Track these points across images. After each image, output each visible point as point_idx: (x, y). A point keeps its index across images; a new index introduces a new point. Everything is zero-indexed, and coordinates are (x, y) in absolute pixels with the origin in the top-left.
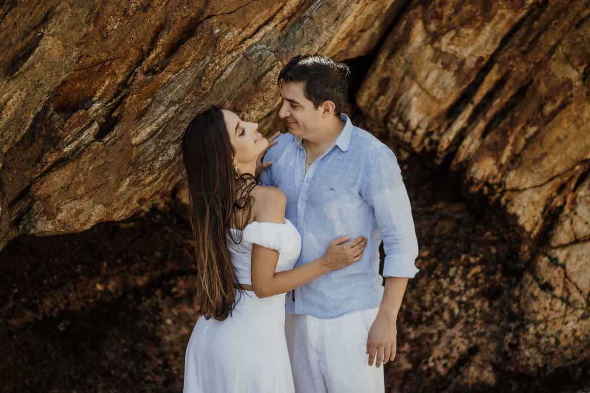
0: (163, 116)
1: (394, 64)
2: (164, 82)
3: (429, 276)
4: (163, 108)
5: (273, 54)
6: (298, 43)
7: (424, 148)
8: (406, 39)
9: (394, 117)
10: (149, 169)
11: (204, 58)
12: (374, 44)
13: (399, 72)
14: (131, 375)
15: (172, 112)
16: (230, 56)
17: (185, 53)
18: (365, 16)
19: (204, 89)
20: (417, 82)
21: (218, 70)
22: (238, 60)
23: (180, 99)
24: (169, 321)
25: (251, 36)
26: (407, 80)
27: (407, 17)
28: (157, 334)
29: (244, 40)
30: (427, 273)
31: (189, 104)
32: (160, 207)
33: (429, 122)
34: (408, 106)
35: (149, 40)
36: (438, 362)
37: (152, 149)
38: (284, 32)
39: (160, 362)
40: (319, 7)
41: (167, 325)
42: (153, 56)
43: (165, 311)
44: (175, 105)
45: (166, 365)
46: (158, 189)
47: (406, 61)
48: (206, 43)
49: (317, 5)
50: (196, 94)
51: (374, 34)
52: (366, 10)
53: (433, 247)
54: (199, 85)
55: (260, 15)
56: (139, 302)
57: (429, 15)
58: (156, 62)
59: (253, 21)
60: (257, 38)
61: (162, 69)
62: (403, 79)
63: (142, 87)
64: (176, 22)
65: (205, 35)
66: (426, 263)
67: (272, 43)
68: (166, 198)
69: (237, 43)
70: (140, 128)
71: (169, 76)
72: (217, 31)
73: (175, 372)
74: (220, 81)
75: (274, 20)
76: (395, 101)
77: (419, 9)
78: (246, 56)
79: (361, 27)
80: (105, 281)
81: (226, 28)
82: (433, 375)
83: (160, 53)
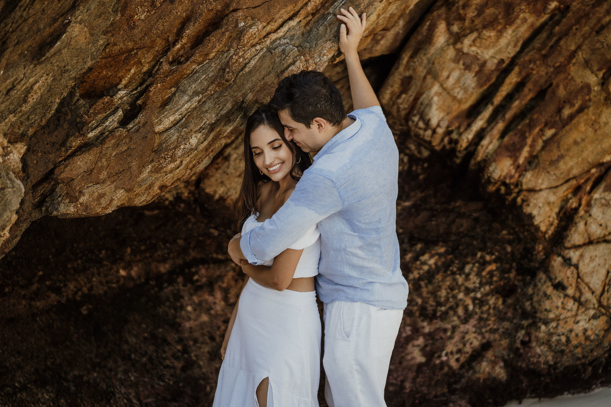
0: (186, 105)
1: (417, 63)
2: (188, 72)
3: (445, 272)
4: (186, 98)
5: (296, 49)
6: (321, 38)
7: (444, 146)
8: (429, 39)
9: (415, 115)
10: (171, 157)
11: (229, 50)
12: (398, 44)
13: (421, 71)
14: (151, 360)
15: (195, 102)
16: (253, 49)
17: (210, 45)
18: (388, 15)
19: (227, 81)
20: (438, 82)
21: (241, 62)
22: (261, 53)
23: (203, 90)
24: (189, 308)
25: (276, 31)
26: (429, 79)
27: (431, 18)
28: (178, 320)
29: (269, 34)
30: (443, 269)
31: (212, 95)
32: (184, 196)
33: (449, 121)
34: (429, 105)
35: (175, 31)
36: (451, 357)
37: (175, 137)
38: (308, 28)
39: (179, 347)
40: (343, 5)
41: (187, 312)
42: (178, 46)
43: (186, 298)
44: (198, 96)
45: (186, 350)
47: (429, 60)
48: (231, 36)
49: (341, 3)
50: (219, 85)
51: (398, 34)
52: (389, 9)
53: (450, 244)
54: (223, 76)
55: (284, 10)
56: (161, 289)
57: (452, 16)
58: (181, 53)
59: (277, 16)
60: (281, 32)
61: (187, 59)
62: (425, 78)
63: (167, 76)
64: (202, 14)
65: (230, 28)
66: (443, 260)
67: (295, 38)
68: (190, 188)
69: (261, 37)
70: (164, 117)
71: (193, 67)
72: (242, 24)
73: (194, 358)
74: (243, 73)
75: (298, 16)
76: (416, 99)
77: (443, 11)
78: (269, 50)
79: (384, 26)
80: (128, 267)
81: (250, 22)
82: (446, 369)
83: (186, 44)
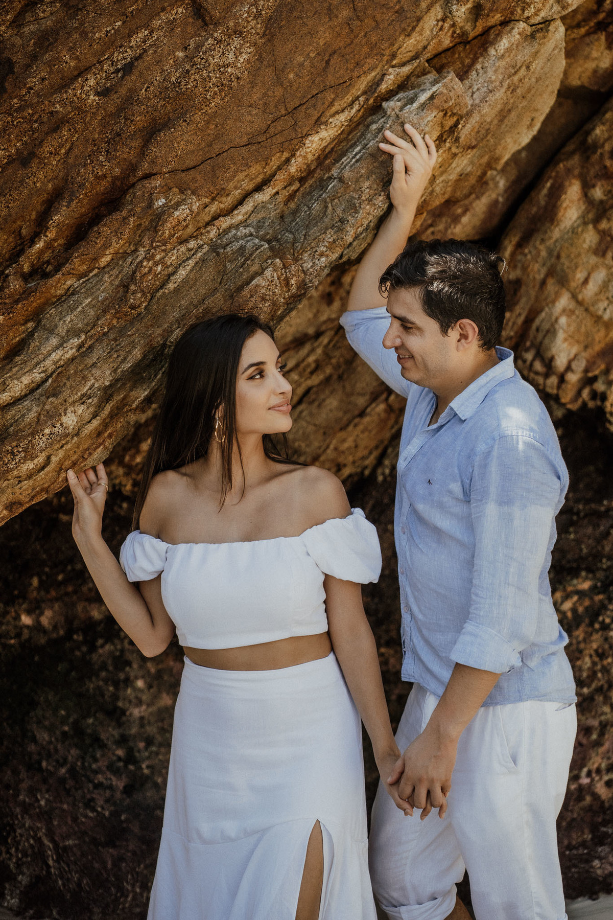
0: (54, 355)
1: (529, 257)
2: (59, 292)
3: (591, 624)
4: (54, 341)
5: (267, 246)
6: (316, 225)
7: (584, 404)
8: (550, 214)
9: (527, 350)
10: (25, 450)
11: (136, 250)
12: (495, 221)
13: (537, 271)
14: (72, 771)
15: (72, 348)
16: (183, 249)
17: (100, 242)
18: (453, 177)
19: (133, 307)
20: (568, 290)
21: (160, 273)
22: (199, 255)
23: (87, 325)
24: (140, 684)
25: (229, 212)
26: (551, 286)
27: (554, 174)
28: (120, 704)
29: (215, 218)
30: (587, 621)
31: (105, 334)
33: (588, 361)
34: (551, 332)
35: (33, 217)
36: (597, 778)
37: (32, 415)
38: (292, 205)
39: (120, 752)
40: (357, 161)
41: (135, 689)
42: (40, 245)
43: (135, 666)
44: (79, 336)
45: (130, 758)
46: (46, 485)
47: (550, 252)
48: (140, 225)
49: (353, 158)
50: (117, 315)
51: (496, 202)
52: (454, 165)
53: (600, 575)
54: (123, 299)
55: (244, 174)
56: (93, 648)
57: (592, 173)
58: (46, 256)
59: (231, 185)
60: (239, 215)
61: (57, 269)
62: (543, 283)
63: (17, 302)
64: (84, 184)
65: (138, 210)
66: (587, 603)
67: (267, 224)
69: (201, 225)
70: (10, 377)
71: (69, 283)
72: (161, 202)
73: (146, 771)
74: (164, 293)
75: (272, 183)
76: (529, 321)
77: (576, 160)
78: (214, 248)
79: (447, 196)
80: (35, 609)
81: (177, 198)
82: (588, 799)
83: (55, 240)
